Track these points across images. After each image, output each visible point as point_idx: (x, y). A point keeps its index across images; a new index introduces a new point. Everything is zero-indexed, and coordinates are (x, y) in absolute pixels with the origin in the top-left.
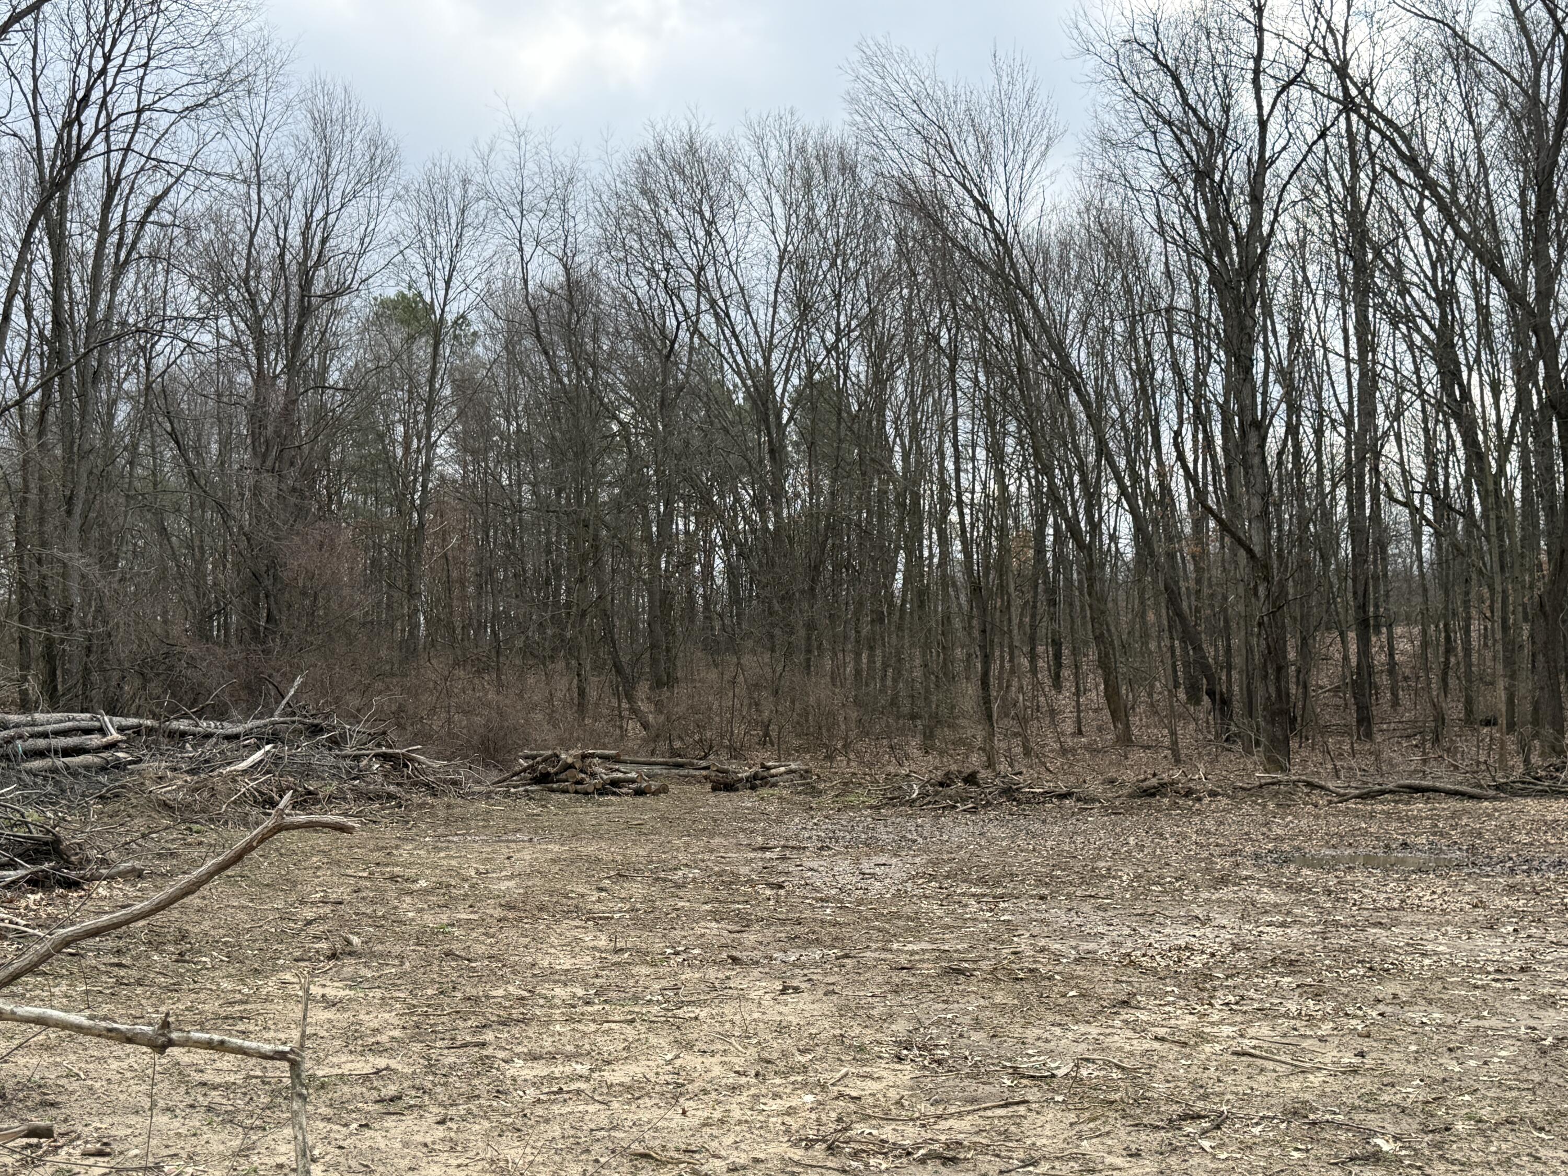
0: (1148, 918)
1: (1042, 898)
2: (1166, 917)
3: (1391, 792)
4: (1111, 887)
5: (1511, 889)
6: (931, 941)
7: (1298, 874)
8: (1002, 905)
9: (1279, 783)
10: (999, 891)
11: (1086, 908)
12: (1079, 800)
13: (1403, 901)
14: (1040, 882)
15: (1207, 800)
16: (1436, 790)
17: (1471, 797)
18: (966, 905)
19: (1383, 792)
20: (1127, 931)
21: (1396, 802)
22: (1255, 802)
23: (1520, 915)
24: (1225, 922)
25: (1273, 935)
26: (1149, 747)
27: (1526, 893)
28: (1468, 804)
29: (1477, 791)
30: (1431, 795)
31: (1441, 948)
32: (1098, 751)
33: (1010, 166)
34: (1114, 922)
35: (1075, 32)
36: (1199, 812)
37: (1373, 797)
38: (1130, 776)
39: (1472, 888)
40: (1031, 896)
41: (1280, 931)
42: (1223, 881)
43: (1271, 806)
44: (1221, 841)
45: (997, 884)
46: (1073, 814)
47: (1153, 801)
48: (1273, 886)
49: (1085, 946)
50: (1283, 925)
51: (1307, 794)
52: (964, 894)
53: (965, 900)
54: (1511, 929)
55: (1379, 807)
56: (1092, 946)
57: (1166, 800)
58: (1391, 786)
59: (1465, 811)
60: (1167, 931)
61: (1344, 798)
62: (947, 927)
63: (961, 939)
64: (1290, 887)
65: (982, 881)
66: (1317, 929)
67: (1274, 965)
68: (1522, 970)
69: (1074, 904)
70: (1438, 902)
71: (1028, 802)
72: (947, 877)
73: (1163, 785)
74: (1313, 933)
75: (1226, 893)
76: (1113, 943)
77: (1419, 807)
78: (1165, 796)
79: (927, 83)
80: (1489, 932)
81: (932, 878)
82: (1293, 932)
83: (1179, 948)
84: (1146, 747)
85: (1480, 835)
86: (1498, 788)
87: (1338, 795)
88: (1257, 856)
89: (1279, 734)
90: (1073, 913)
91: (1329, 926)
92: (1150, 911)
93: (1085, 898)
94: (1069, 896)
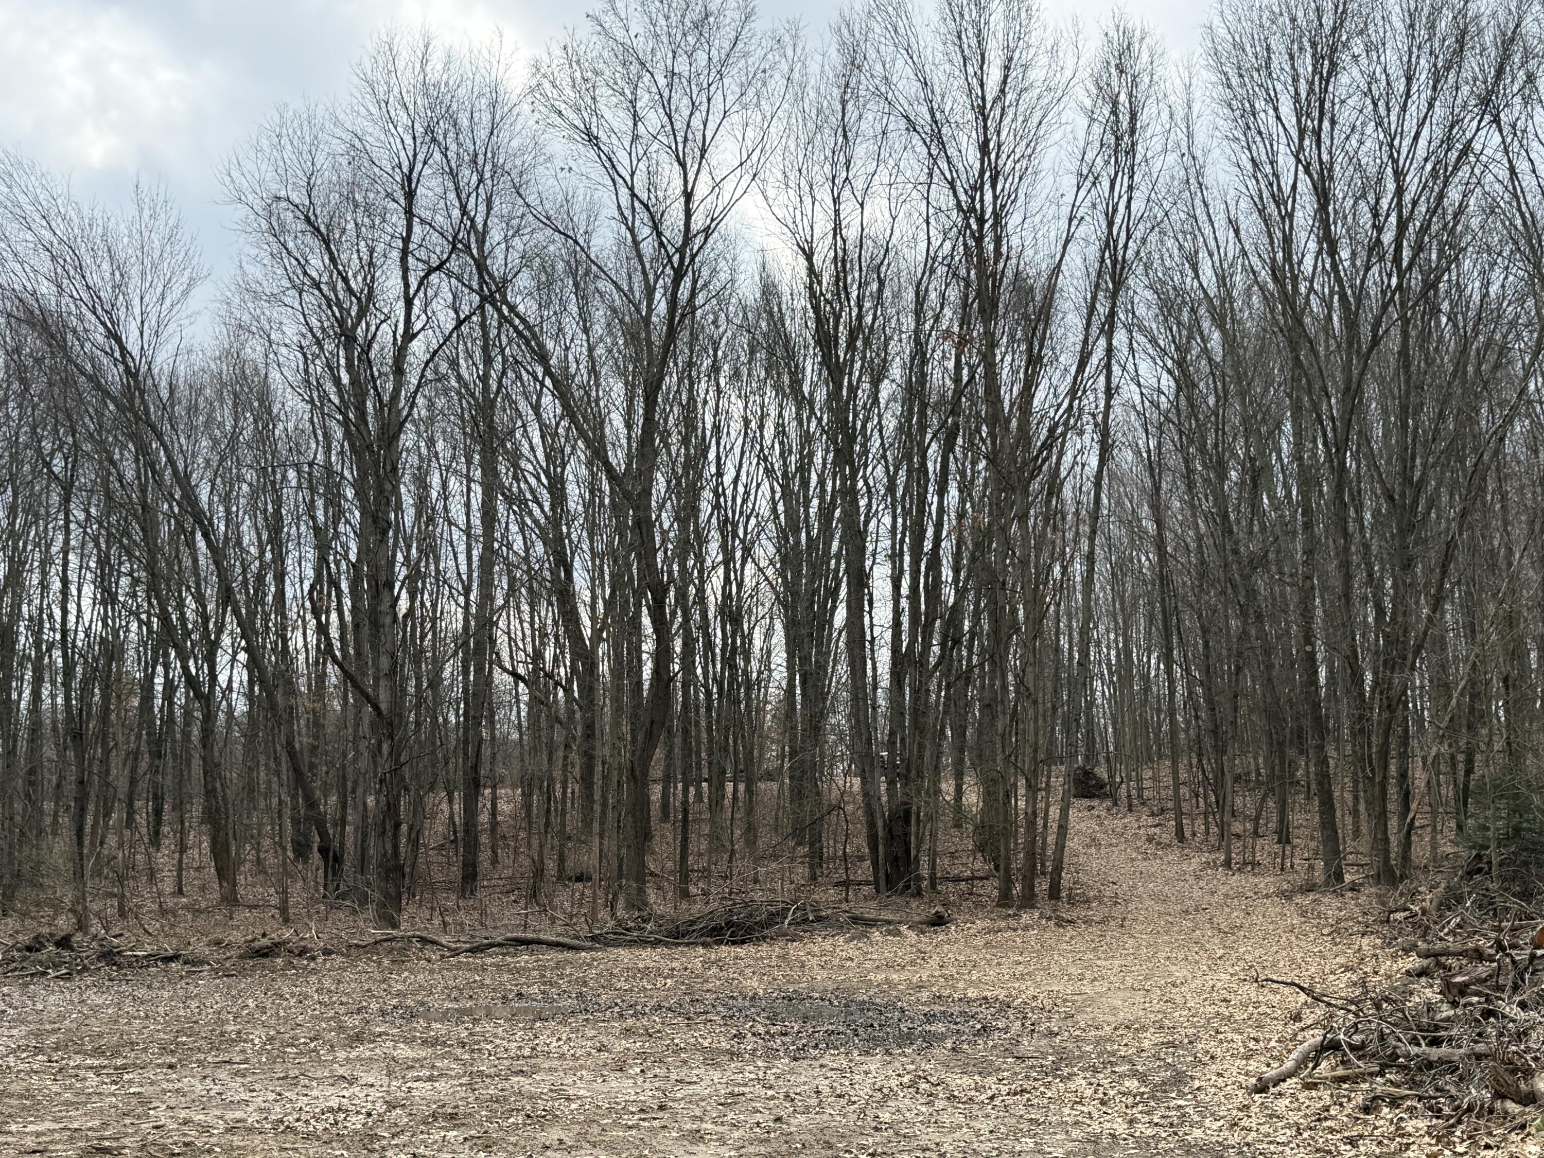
0: (292, 1082)
1: (171, 1067)
2: (311, 1079)
3: (500, 945)
4: (243, 1051)
5: (628, 1032)
6: (55, 1120)
7: (428, 1028)
8: (126, 1077)
9: (393, 939)
10: (119, 1062)
11: (223, 1074)
12: (186, 963)
13: (533, 1049)
14: (163, 1049)
15: (320, 960)
16: (539, 942)
17: (571, 948)
18: (85, 1079)
19: (491, 945)
20: (271, 1096)
21: (504, 955)
22: (370, 959)
23: (643, 1055)
24: (371, 1080)
25: (422, 1090)
26: (256, 907)
27: (641, 1035)
28: (569, 955)
29: (576, 942)
30: (534, 946)
31: (582, 1092)
32: (200, 911)
33: (146, 299)
34: (257, 1087)
35: (227, 180)
36: (314, 971)
37: (482, 951)
38: (237, 937)
39: (592, 1033)
40: (158, 1066)
41: (428, 1086)
42: (358, 1038)
43: (386, 962)
44: (344, 999)
45: (116, 1054)
46: (182, 977)
47: (266, 961)
48: (410, 1041)
49: (230, 1115)
50: (430, 1079)
51: (421, 950)
52: (78, 1067)
53: (82, 1073)
54: (638, 1070)
55: (489, 961)
56: (239, 1114)
57: (279, 960)
58: (499, 939)
59: (568, 962)
60: (315, 1093)
61: (456, 953)
62: (67, 1103)
63: (90, 1115)
64: (425, 1042)
65: (98, 1052)
66: (464, 1080)
67: (436, 1120)
68: (661, 1108)
69: (208, 1071)
70: (566, 1048)
71: (131, 966)
72: (57, 1049)
73: (276, 945)
74: (461, 1085)
75: (363, 1051)
76: (261, 1110)
77: (524, 959)
78: (278, 956)
79: (59, 201)
80: (619, 1074)
81: (38, 1050)
82: (440, 1085)
83: (331, 1110)
84: (252, 907)
85: (585, 984)
86: (593, 939)
87: (449, 949)
88: (383, 1013)
89: (392, 891)
90: (208, 1081)
91: (474, 1078)
92: (292, 1074)
93: (219, 1064)
94: (200, 1063)
